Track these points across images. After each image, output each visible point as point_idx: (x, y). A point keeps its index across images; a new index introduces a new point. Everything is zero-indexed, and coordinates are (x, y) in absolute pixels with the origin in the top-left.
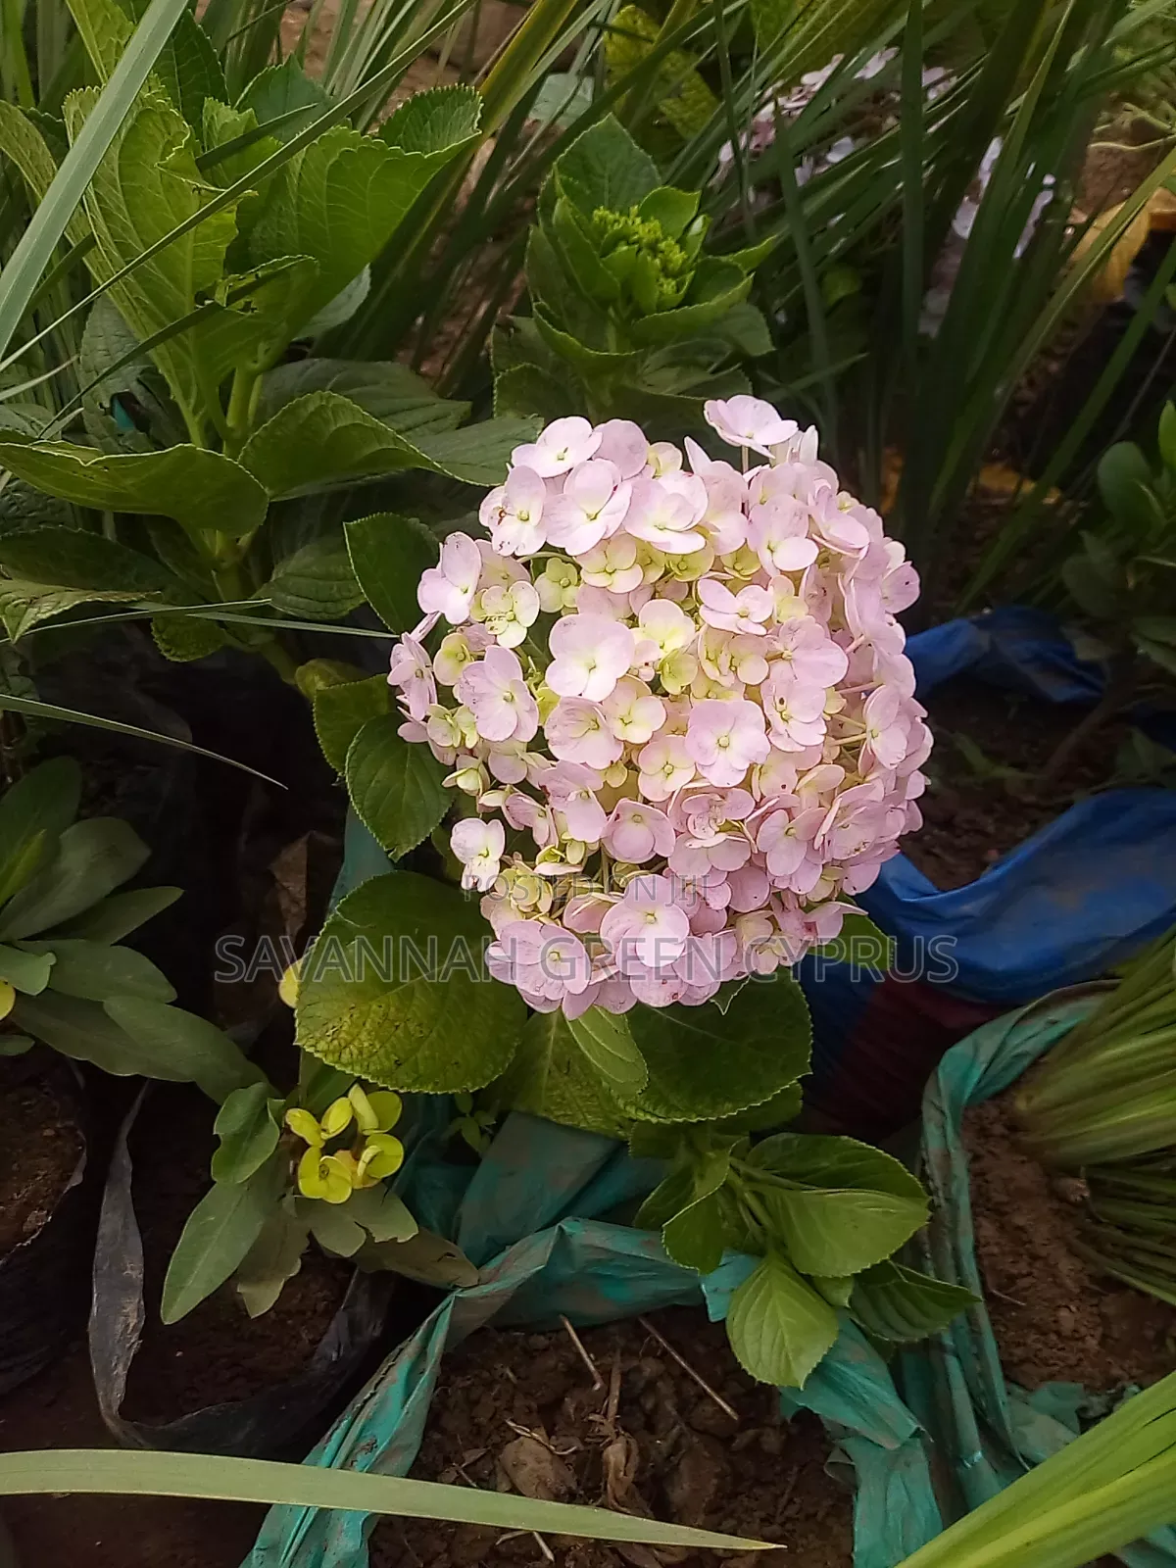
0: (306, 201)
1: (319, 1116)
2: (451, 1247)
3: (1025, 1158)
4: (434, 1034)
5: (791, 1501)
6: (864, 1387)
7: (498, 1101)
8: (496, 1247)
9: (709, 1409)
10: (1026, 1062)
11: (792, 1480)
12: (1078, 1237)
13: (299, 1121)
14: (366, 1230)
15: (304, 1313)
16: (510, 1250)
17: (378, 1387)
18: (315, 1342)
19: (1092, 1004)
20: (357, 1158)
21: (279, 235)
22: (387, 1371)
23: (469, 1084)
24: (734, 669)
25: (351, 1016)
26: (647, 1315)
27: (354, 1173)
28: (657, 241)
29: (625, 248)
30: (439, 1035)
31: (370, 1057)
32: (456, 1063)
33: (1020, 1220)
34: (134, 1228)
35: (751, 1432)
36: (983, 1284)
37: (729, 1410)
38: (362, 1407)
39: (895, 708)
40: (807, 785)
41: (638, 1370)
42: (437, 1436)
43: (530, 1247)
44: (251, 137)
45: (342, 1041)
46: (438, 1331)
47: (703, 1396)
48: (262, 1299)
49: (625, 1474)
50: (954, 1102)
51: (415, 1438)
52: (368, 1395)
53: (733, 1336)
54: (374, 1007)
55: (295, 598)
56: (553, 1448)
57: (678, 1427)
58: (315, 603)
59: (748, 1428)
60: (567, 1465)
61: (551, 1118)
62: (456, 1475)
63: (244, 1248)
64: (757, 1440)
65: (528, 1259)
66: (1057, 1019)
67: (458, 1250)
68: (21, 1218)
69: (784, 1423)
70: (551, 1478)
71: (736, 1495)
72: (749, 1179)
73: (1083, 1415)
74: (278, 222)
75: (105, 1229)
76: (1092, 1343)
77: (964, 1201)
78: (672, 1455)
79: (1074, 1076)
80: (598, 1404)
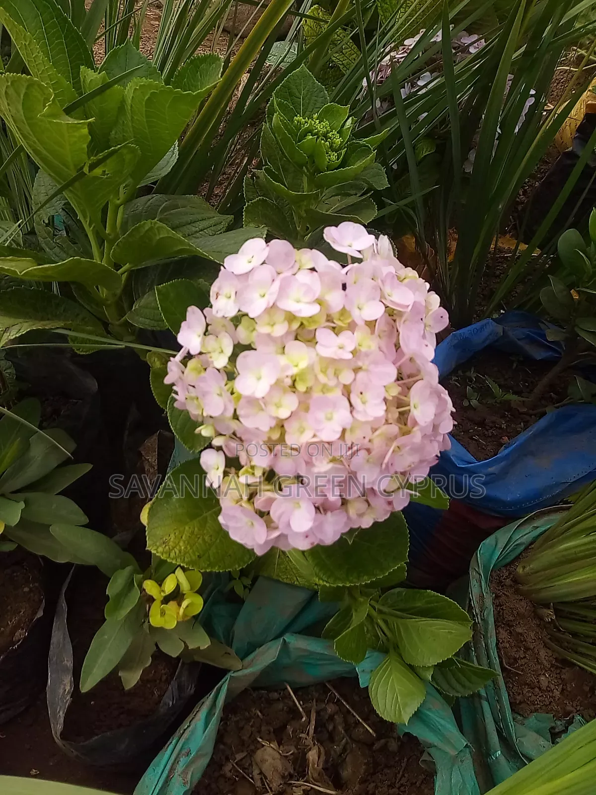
0: (135, 118)
1: (160, 582)
2: (229, 649)
3: (521, 598)
4: (218, 541)
5: (403, 776)
6: (439, 722)
7: (253, 571)
8: (253, 647)
9: (361, 730)
10: (522, 548)
11: (404, 765)
12: (550, 639)
13: (150, 586)
14: (185, 643)
15: (156, 681)
16: (258, 651)
17: (192, 723)
18: (161, 696)
19: (556, 517)
20: (180, 605)
21: (124, 136)
22: (196, 714)
23: (237, 566)
24: (336, 375)
25: (175, 533)
26: (329, 681)
27: (178, 613)
28: (328, 132)
29: (311, 137)
30: (220, 541)
31: (185, 554)
32: (230, 555)
33: (519, 630)
34: (68, 639)
35: (383, 741)
36: (501, 663)
37: (371, 731)
38: (183, 733)
39: (428, 392)
40: (378, 436)
41: (325, 709)
42: (222, 747)
43: (268, 649)
44: (106, 87)
45: (170, 547)
46: (222, 692)
47: (358, 723)
48: (131, 679)
49: (318, 766)
50: (486, 568)
51: (210, 749)
52: (186, 726)
53: (372, 695)
54: (187, 528)
55: (143, 319)
56: (281, 752)
57: (345, 739)
58: (153, 322)
59: (382, 739)
60: (288, 760)
61: (280, 579)
62: (231, 766)
63: (123, 651)
64: (386, 744)
65: (267, 655)
66: (539, 525)
67: (232, 651)
68: (13, 633)
69: (399, 737)
70: (280, 767)
71: (374, 773)
72: (380, 612)
73: (553, 731)
74: (123, 129)
75: (54, 640)
76: (557, 693)
77: (491, 620)
78: (342, 753)
79: (547, 557)
80: (304, 728)
